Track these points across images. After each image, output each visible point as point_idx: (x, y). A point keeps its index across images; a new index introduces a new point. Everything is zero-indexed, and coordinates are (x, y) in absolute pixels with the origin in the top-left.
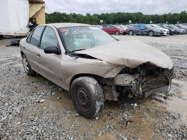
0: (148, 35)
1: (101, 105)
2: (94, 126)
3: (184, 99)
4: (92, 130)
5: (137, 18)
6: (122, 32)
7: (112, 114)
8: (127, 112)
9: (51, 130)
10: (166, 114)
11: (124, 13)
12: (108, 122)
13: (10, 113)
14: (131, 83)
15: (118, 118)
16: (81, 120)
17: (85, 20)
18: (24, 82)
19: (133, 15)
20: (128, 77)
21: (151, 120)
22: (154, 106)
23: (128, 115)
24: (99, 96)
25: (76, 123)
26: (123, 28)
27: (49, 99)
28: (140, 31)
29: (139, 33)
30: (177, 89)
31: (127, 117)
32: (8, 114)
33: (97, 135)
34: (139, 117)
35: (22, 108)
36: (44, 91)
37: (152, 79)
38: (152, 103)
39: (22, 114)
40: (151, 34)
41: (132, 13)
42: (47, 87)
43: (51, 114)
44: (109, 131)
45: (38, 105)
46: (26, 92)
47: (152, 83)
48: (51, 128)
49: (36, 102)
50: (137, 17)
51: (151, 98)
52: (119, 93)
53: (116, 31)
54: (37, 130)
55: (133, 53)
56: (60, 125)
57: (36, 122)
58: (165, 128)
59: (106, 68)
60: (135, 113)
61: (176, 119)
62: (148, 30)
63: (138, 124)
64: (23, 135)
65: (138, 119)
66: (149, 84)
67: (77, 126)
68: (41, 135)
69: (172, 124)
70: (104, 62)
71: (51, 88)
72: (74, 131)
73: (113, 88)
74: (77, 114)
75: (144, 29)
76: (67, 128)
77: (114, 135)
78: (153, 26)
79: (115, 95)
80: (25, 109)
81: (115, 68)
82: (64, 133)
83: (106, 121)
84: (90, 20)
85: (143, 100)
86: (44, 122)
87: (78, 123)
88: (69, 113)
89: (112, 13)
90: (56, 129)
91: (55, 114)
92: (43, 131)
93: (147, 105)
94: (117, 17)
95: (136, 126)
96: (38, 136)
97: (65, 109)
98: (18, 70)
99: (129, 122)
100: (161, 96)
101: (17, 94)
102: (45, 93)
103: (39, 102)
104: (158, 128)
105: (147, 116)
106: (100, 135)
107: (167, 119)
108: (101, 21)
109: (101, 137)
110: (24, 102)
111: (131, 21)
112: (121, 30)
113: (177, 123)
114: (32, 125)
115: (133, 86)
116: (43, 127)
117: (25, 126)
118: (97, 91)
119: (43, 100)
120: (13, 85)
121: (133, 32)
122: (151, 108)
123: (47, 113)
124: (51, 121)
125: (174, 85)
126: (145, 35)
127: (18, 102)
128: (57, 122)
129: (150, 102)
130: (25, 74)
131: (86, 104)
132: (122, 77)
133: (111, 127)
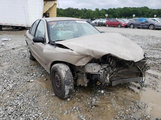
0: (148, 28)
1: (70, 89)
2: (64, 106)
3: (158, 91)
4: (60, 109)
5: (143, 13)
6: (123, 25)
7: (82, 98)
8: (97, 97)
9: (28, 105)
10: (132, 103)
11: (130, 7)
12: (76, 104)
13: (5, 88)
14: (99, 71)
15: (86, 102)
16: (55, 100)
17: (94, 14)
18: (25, 65)
19: (138, 9)
20: (96, 66)
21: (116, 107)
22: (124, 94)
23: (96, 100)
24: (68, 81)
25: (50, 101)
26: (126, 21)
27: (38, 80)
28: (141, 25)
29: (140, 26)
30: (155, 81)
31: (94, 102)
32: (3, 89)
33: (63, 114)
34: (106, 103)
35: (15, 85)
36: (37, 73)
37: (123, 70)
38: (124, 92)
39: (14, 90)
40: (152, 27)
41: (138, 8)
42: (41, 70)
43: (34, 92)
44: (74, 112)
45: (27, 84)
46: (23, 72)
47: (123, 73)
48: (29, 103)
49: (27, 81)
50: (142, 11)
51: (125, 87)
52: (88, 80)
53: (118, 24)
54: (18, 103)
55: (101, 45)
56: (37, 102)
57: (20, 97)
58: (126, 116)
59: (76, 57)
60: (104, 99)
61: (140, 108)
62: (149, 24)
63: (102, 109)
64: (7, 106)
65: (104, 105)
66: (120, 74)
67: (49, 105)
68: (19, 108)
69: (134, 113)
70: (74, 52)
71: (43, 71)
72: (45, 108)
73: (84, 75)
74: (53, 94)
75: (145, 22)
76: (41, 105)
77: (77, 116)
78: (154, 20)
79: (86, 81)
80: (17, 86)
81: (84, 57)
82: (37, 109)
83: (75, 103)
84: (98, 14)
85: (116, 88)
86: (26, 97)
87: (52, 102)
88: (48, 93)
89: (118, 8)
90: (32, 104)
91: (37, 93)
92: (22, 105)
93: (118, 93)
94: (123, 11)
95: (100, 111)
96: (17, 109)
97: (46, 89)
98: (25, 55)
99: (94, 106)
100: (135, 86)
101: (16, 74)
102: (37, 75)
103: (29, 81)
104: (119, 115)
105: (113, 102)
106: (64, 114)
107: (132, 108)
108: (107, 15)
109: (65, 116)
110: (18, 80)
111: (135, 15)
112: (123, 23)
113: (140, 113)
114: (16, 99)
115: (101, 74)
116: (23, 102)
117: (11, 99)
118: (67, 76)
119: (32, 81)
120: (16, 67)
121: (134, 26)
122: (120, 96)
123: (31, 91)
124: (31, 98)
125: (153, 76)
126: (145, 28)
127: (14, 80)
128: (36, 99)
129: (123, 90)
130: (29, 58)
131: (59, 87)
132: (91, 66)
133: (76, 109)
